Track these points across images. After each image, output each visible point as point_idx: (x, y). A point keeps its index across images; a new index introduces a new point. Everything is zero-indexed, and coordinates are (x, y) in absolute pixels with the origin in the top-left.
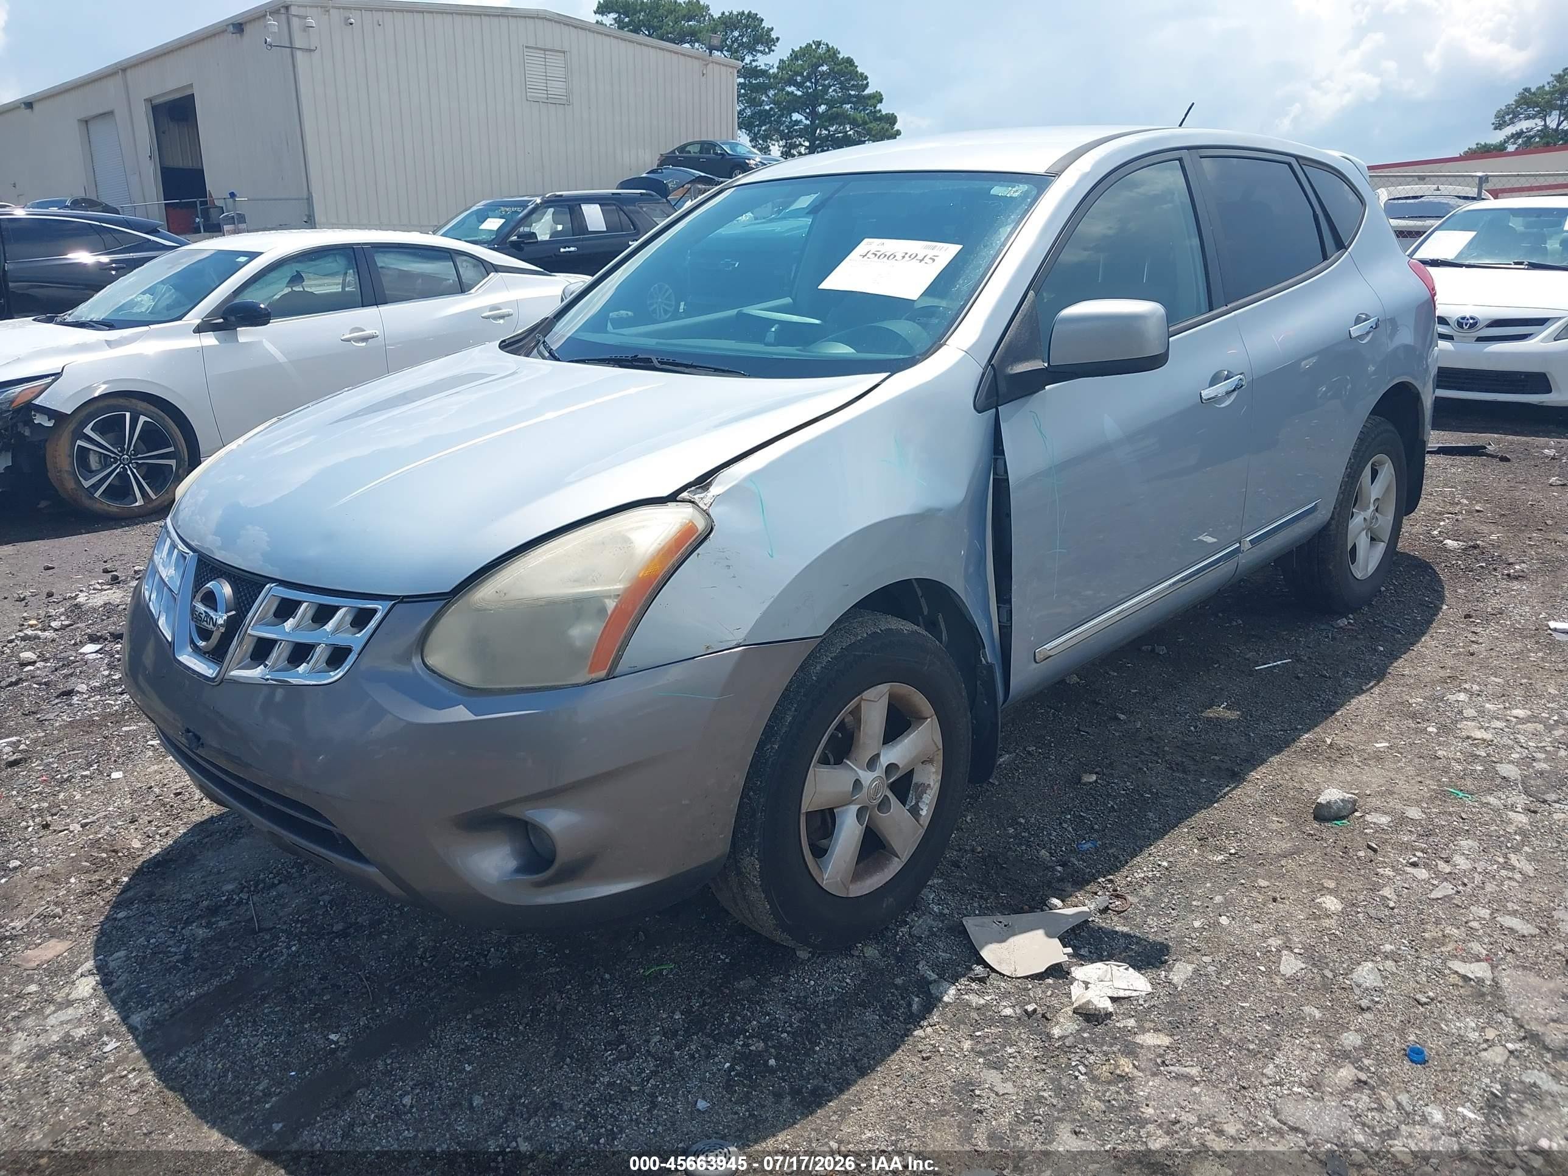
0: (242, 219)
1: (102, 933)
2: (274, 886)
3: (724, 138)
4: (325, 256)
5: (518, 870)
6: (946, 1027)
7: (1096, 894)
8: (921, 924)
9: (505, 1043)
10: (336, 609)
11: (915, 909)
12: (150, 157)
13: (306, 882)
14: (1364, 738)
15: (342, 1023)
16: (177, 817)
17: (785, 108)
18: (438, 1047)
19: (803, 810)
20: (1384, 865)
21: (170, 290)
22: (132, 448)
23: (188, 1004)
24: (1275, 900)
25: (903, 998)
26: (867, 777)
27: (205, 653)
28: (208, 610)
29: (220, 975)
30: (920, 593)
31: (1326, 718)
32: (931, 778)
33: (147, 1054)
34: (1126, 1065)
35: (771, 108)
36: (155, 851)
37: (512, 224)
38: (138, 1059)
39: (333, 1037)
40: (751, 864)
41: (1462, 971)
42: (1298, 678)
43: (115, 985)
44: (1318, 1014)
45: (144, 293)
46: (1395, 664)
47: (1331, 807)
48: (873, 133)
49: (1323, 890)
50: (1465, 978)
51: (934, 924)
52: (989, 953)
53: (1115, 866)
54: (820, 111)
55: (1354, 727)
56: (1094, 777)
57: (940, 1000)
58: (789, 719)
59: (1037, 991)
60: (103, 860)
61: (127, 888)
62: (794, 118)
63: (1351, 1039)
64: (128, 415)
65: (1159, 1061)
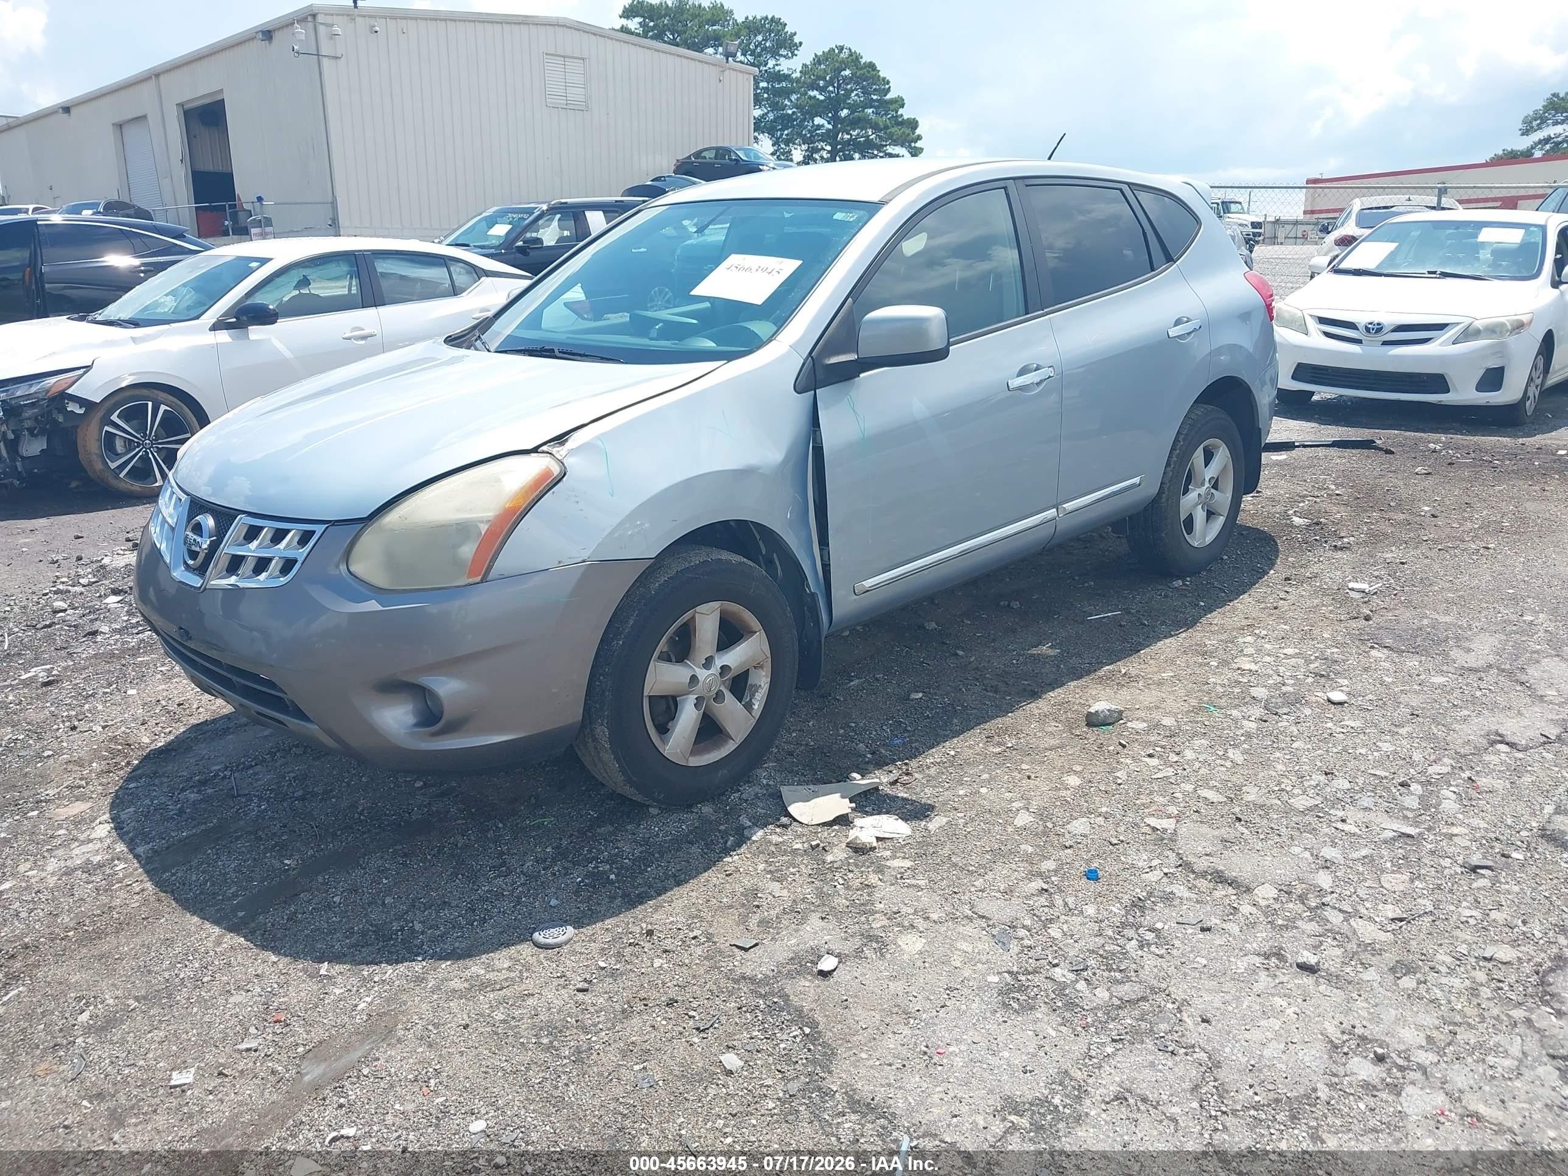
0: (268, 222)
1: (117, 797)
2: (252, 766)
3: (740, 144)
4: (331, 261)
5: (417, 725)
6: (749, 856)
7: (891, 772)
8: (748, 791)
9: (415, 866)
10: (288, 531)
11: (749, 782)
12: (182, 161)
13: (278, 764)
14: (1156, 669)
15: (294, 853)
16: (179, 720)
17: (808, 112)
18: (364, 869)
19: (645, 694)
20: (1127, 756)
21: (191, 292)
22: (153, 434)
23: (180, 841)
24: (1029, 777)
25: (722, 838)
26: (702, 674)
27: (194, 570)
28: (195, 537)
29: (205, 823)
30: (758, 537)
31: (1131, 655)
32: (762, 680)
33: (147, 872)
34: (873, 879)
35: (794, 112)
36: (160, 744)
37: (519, 230)
38: (141, 875)
39: (286, 862)
40: (602, 731)
41: (1152, 824)
42: (1121, 626)
43: (125, 830)
44: (1030, 849)
45: (166, 295)
46: (1209, 616)
47: (1099, 716)
48: (895, 137)
49: (1071, 771)
50: (1155, 829)
51: (760, 791)
52: (794, 809)
53: (914, 754)
54: (843, 115)
55: (1151, 662)
56: (920, 695)
57: (749, 839)
58: (631, 622)
59: (825, 833)
60: (119, 750)
61: (136, 768)
62: (816, 123)
63: (1049, 865)
64: (150, 404)
65: (899, 876)
